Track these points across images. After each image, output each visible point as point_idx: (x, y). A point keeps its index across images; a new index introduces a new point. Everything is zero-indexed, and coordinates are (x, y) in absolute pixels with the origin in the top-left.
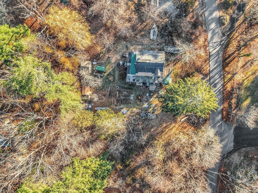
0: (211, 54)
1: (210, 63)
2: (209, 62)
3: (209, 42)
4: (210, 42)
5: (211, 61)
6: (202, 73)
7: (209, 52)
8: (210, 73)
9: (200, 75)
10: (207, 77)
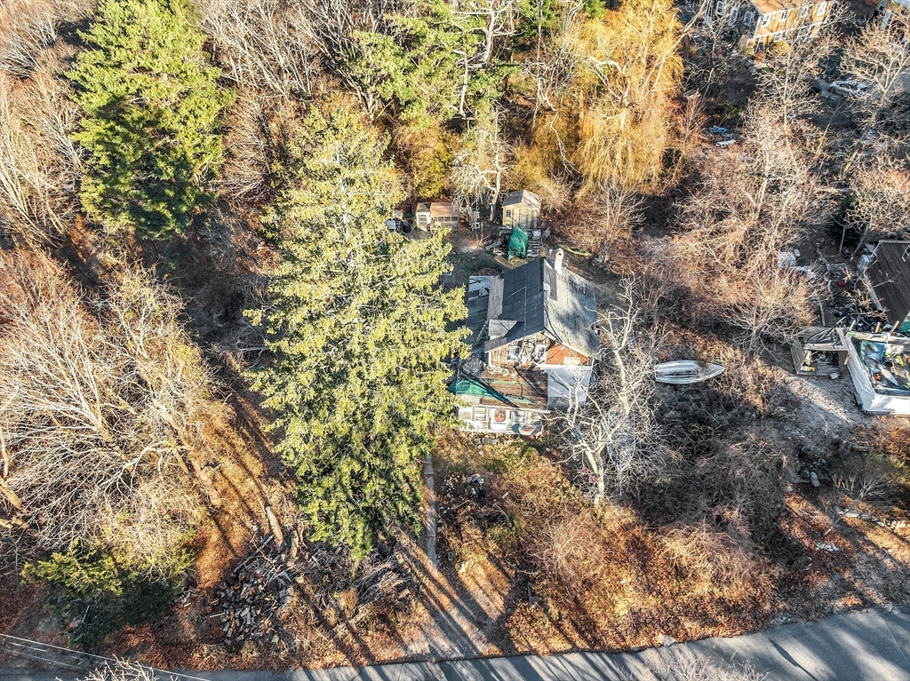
0: (626, 657)
1: (576, 658)
2: (582, 652)
3: (704, 643)
4: (702, 649)
5: (585, 663)
6: (514, 608)
7: (643, 649)
8: (518, 660)
9: (499, 602)
10: (491, 639)
